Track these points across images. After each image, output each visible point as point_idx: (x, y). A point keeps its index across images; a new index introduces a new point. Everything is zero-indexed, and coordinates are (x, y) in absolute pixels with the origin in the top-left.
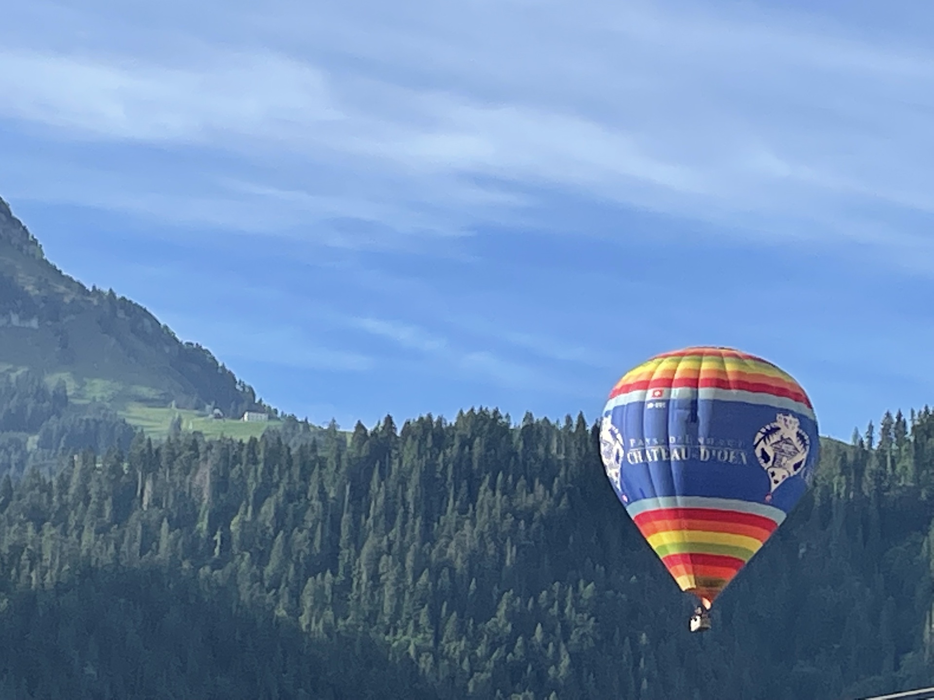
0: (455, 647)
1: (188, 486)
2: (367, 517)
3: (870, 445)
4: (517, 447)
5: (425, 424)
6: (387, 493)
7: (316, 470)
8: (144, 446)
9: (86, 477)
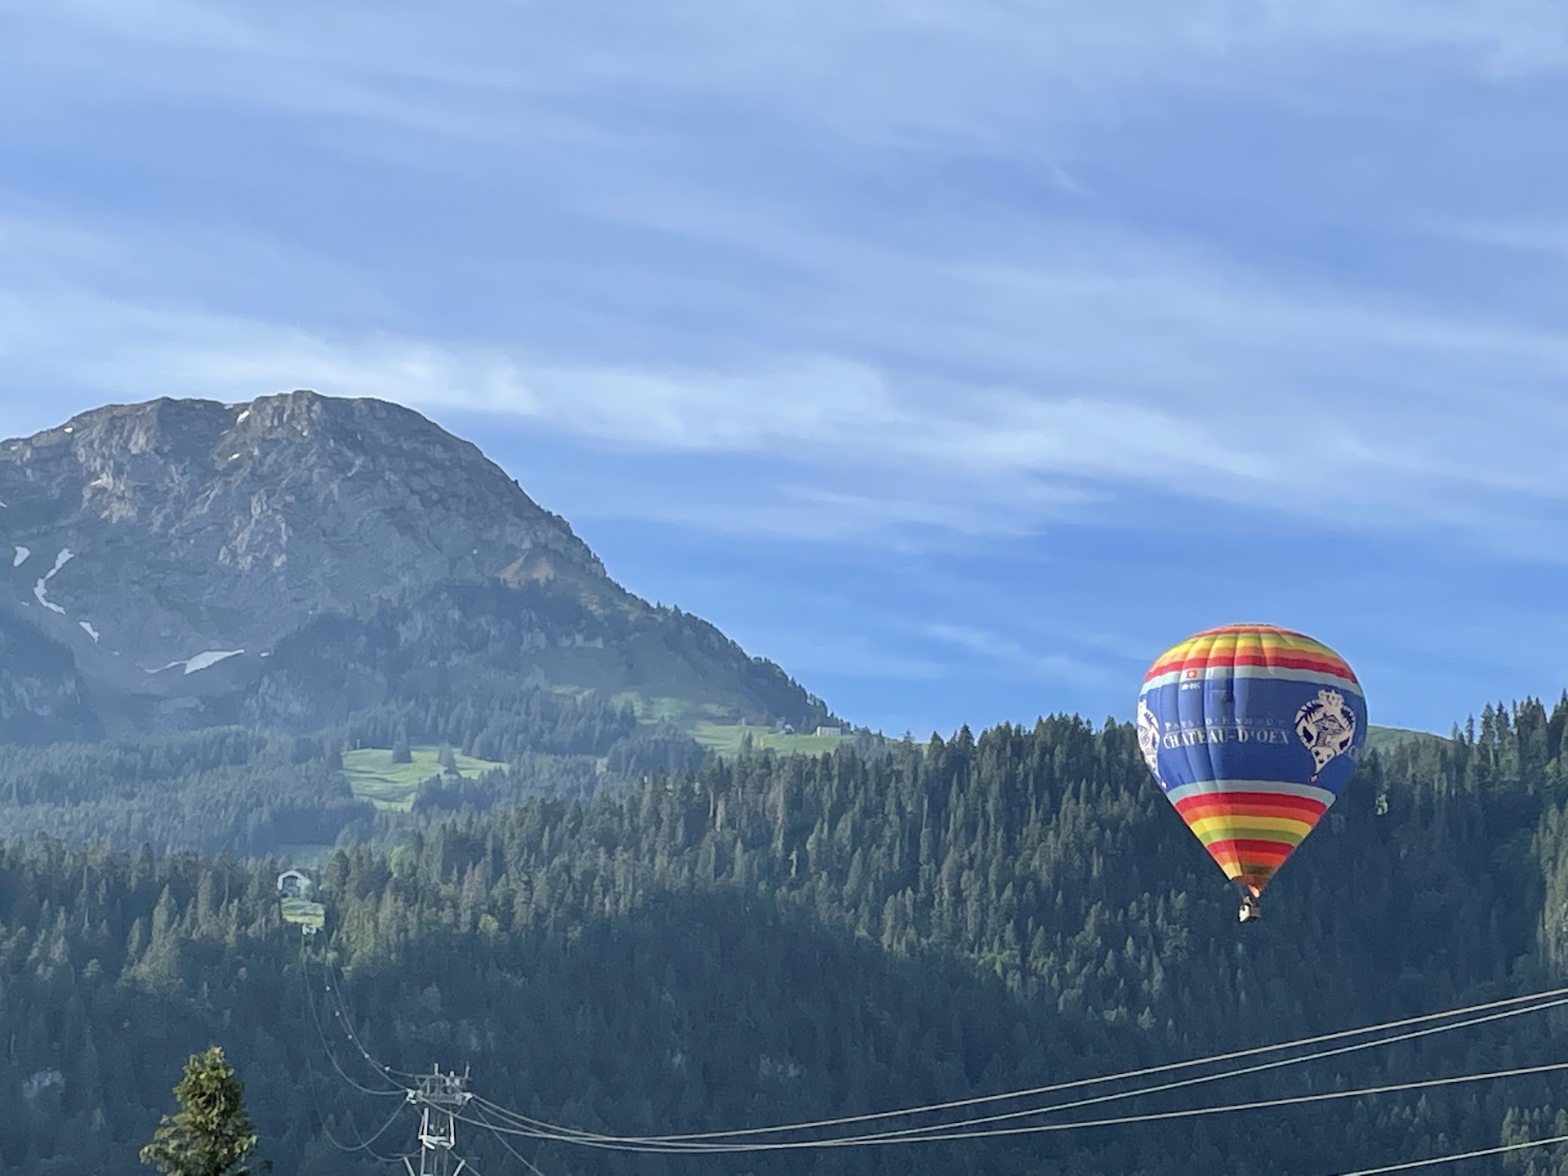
0: (1042, 964)
1: (761, 805)
2: (947, 831)
3: (1471, 741)
4: (1099, 752)
5: (1004, 732)
6: (967, 805)
7: (893, 784)
8: (715, 764)
9: (657, 799)
